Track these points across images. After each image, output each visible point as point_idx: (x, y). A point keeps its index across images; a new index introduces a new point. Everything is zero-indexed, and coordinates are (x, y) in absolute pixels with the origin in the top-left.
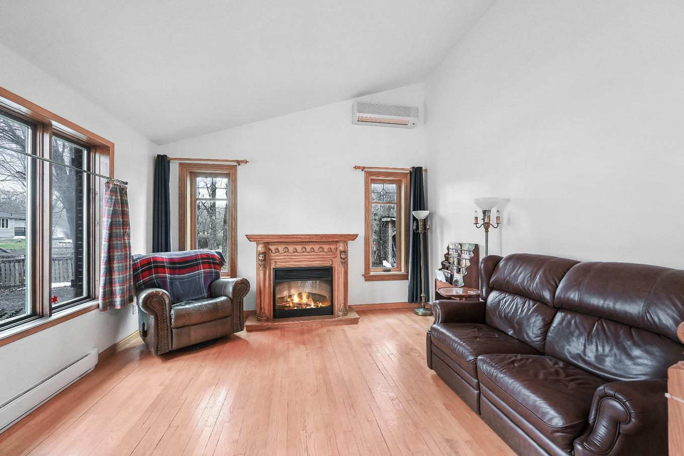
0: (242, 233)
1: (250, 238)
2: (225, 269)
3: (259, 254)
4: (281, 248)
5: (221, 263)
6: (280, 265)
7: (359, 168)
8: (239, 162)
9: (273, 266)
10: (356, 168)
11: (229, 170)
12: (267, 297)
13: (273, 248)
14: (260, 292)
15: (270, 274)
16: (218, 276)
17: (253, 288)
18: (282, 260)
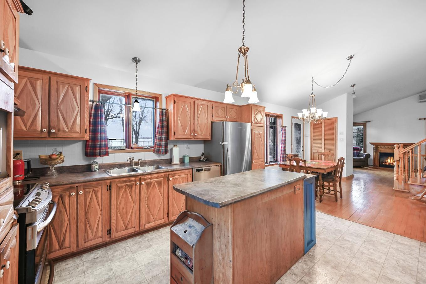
0: (368, 142)
1: (371, 143)
2: (362, 152)
3: (374, 148)
4: (382, 147)
6: (382, 152)
7: (422, 119)
8: (367, 122)
9: (379, 152)
10: (420, 119)
11: (364, 124)
12: (377, 161)
13: (379, 146)
14: (374, 159)
15: (378, 154)
16: (360, 153)
17: (372, 157)
18: (382, 150)
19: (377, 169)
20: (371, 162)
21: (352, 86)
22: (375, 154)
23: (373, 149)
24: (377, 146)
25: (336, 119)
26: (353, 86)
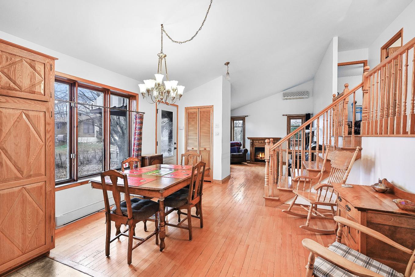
0: (246, 137)
1: (249, 138)
2: (242, 147)
4: (257, 141)
5: (241, 145)
6: (257, 146)
7: (284, 115)
8: (246, 116)
9: (255, 147)
10: (283, 115)
11: (243, 119)
12: (253, 155)
13: (255, 141)
14: (251, 153)
15: (254, 149)
16: (240, 148)
17: (249, 152)
18: (257, 145)
19: (253, 164)
20: (248, 157)
21: (225, 64)
22: (251, 149)
23: (250, 143)
24: (253, 140)
25: (212, 107)
26: (228, 64)
